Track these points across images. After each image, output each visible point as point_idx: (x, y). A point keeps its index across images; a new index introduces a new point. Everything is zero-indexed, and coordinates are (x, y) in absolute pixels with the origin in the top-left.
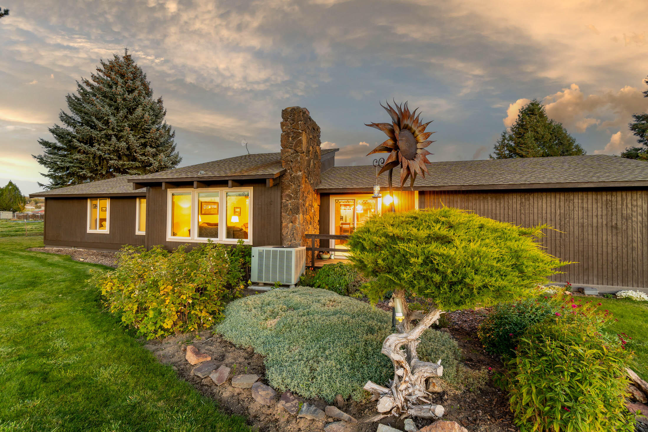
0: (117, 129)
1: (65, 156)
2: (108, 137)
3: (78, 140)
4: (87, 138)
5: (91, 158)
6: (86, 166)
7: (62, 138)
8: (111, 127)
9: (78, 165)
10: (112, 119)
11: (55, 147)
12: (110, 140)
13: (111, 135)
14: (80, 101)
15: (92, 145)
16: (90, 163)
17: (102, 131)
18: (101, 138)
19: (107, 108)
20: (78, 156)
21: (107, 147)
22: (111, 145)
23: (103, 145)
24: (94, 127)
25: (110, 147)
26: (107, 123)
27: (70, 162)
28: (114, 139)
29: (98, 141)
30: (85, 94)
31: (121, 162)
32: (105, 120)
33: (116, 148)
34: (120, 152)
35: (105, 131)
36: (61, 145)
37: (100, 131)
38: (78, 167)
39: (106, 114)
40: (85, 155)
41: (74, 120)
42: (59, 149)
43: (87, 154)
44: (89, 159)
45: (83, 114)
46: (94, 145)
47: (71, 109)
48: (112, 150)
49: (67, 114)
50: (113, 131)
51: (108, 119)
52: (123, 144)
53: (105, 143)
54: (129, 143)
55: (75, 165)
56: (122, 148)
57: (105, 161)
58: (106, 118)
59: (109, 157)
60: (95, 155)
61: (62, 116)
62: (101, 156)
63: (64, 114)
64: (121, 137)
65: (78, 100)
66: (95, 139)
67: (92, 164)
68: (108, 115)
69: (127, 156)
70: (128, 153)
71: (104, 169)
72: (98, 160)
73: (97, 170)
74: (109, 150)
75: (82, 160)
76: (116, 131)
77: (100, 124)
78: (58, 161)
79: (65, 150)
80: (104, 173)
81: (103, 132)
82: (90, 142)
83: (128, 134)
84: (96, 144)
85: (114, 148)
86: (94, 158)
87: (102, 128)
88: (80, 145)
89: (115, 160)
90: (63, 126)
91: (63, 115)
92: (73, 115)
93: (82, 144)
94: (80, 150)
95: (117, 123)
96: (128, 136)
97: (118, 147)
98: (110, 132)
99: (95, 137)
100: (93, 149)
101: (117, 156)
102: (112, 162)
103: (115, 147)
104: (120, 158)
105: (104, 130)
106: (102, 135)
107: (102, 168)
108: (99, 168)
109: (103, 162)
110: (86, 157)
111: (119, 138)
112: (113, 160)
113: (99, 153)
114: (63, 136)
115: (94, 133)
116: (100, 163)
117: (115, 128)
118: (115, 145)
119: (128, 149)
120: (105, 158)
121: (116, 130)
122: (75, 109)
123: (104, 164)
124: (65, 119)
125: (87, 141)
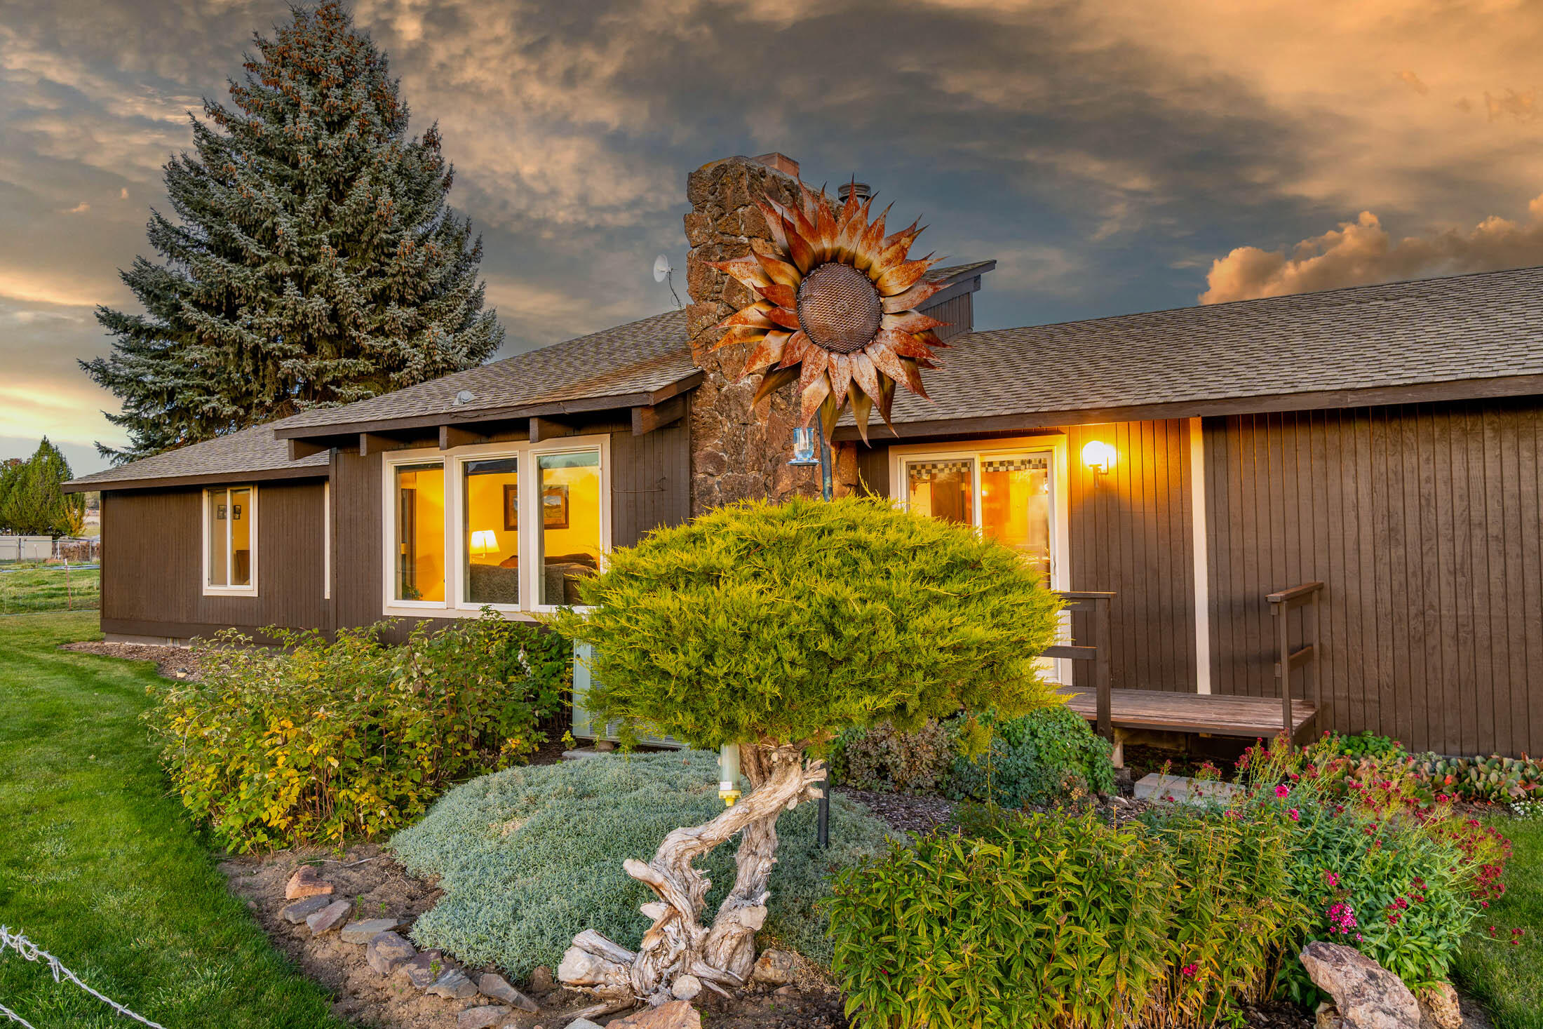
0: (300, 256)
1: (165, 355)
2: (275, 283)
3: (196, 303)
4: (220, 295)
5: (231, 356)
6: (219, 383)
7: (157, 298)
8: (282, 252)
9: (198, 381)
10: (285, 225)
11: (140, 331)
12: (280, 292)
13: (282, 277)
14: (203, 173)
15: (232, 315)
16: (230, 373)
17: (259, 265)
18: (257, 288)
19: (270, 189)
20: (195, 353)
21: (272, 319)
22: (284, 308)
23: (262, 312)
24: (236, 256)
25: (281, 315)
26: (270, 238)
27: (177, 374)
28: (291, 288)
29: (248, 298)
30: (213, 149)
31: (314, 363)
32: (267, 228)
33: (299, 318)
34: (311, 331)
35: (267, 265)
36: (156, 322)
37: (255, 265)
38: (198, 386)
39: (267, 209)
40: (214, 349)
41: (186, 237)
42: (152, 333)
43: (219, 346)
44: (226, 360)
45: (208, 217)
46: (239, 313)
47: (175, 205)
48: (289, 325)
49: (170, 221)
50: (290, 263)
51: (275, 224)
52: (318, 304)
53: (268, 306)
54: (335, 297)
55: (191, 383)
56: (314, 318)
57: (269, 362)
58: (268, 223)
59: (281, 349)
60: (240, 344)
61: (154, 231)
62: (257, 347)
63: (160, 221)
64: (313, 280)
65: (198, 171)
66: (240, 295)
67: (236, 376)
68: (274, 213)
69: (330, 339)
70: (333, 330)
71: (267, 389)
72: (250, 362)
73: (249, 393)
74: (279, 325)
75: (208, 366)
76: (299, 263)
77: (252, 247)
78: (144, 374)
79: (167, 335)
80: (268, 402)
81: (262, 271)
82: (226, 304)
83: (331, 267)
84: (243, 312)
85: (294, 319)
86: (240, 354)
87: (259, 257)
88: (199, 318)
89: (298, 357)
90: (159, 259)
91: (159, 227)
92: (183, 224)
93: (205, 315)
94: (201, 333)
95: (300, 233)
96: (331, 275)
97: (305, 315)
98: (282, 267)
99: (240, 289)
100: (234, 329)
101: (302, 342)
102: (286, 364)
103: (297, 313)
104: (311, 348)
105: (265, 262)
106: (259, 278)
107: (263, 386)
108: (255, 386)
109: (266, 367)
110: (217, 355)
111: (304, 284)
112: (291, 357)
113: (250, 338)
114: (157, 291)
115: (238, 275)
116: (256, 372)
117: (293, 252)
118: (295, 309)
119: (334, 316)
120: (268, 353)
121: (297, 259)
122: (188, 203)
123: (267, 373)
124: (163, 237)
125: (220, 303)
